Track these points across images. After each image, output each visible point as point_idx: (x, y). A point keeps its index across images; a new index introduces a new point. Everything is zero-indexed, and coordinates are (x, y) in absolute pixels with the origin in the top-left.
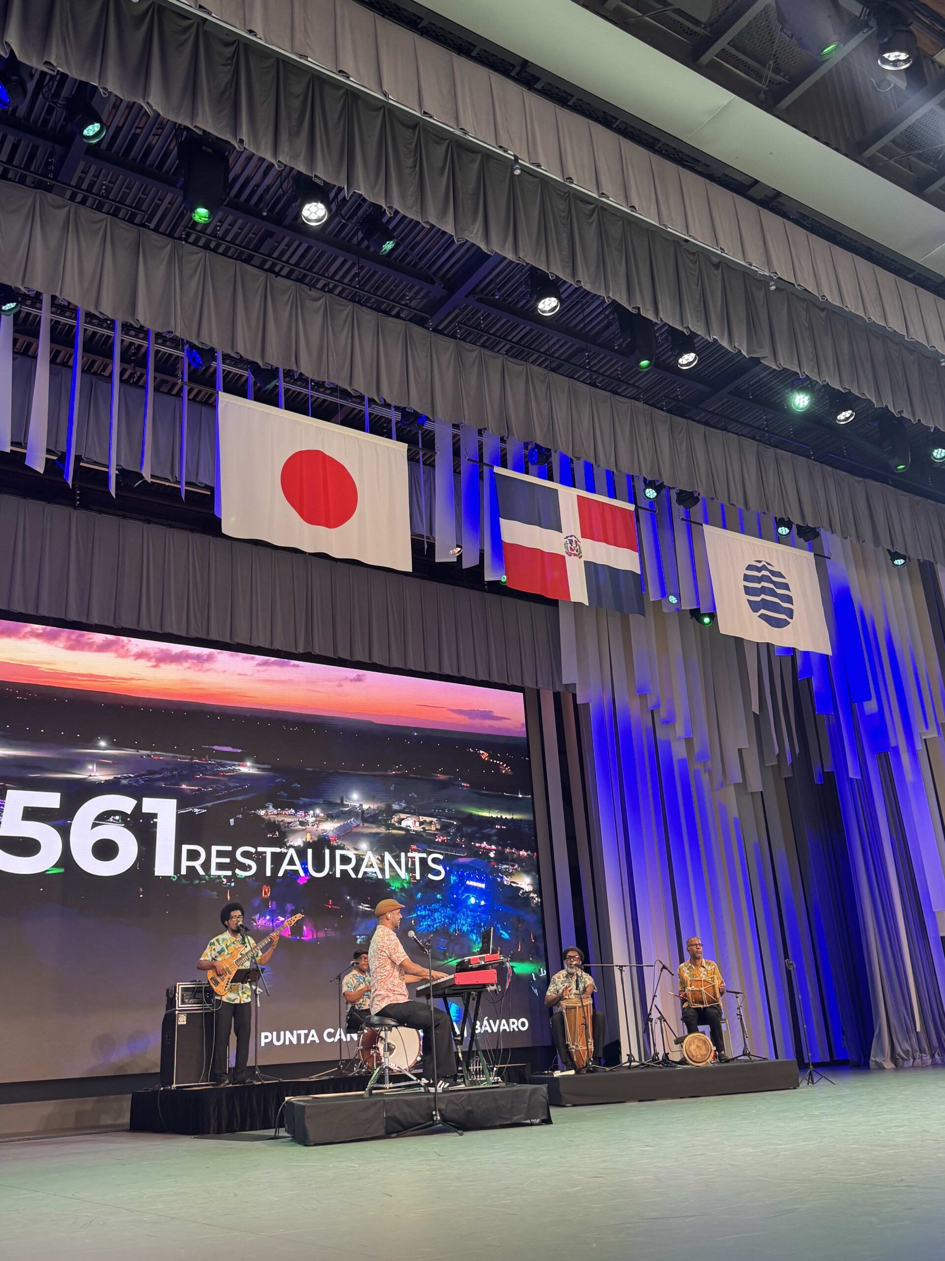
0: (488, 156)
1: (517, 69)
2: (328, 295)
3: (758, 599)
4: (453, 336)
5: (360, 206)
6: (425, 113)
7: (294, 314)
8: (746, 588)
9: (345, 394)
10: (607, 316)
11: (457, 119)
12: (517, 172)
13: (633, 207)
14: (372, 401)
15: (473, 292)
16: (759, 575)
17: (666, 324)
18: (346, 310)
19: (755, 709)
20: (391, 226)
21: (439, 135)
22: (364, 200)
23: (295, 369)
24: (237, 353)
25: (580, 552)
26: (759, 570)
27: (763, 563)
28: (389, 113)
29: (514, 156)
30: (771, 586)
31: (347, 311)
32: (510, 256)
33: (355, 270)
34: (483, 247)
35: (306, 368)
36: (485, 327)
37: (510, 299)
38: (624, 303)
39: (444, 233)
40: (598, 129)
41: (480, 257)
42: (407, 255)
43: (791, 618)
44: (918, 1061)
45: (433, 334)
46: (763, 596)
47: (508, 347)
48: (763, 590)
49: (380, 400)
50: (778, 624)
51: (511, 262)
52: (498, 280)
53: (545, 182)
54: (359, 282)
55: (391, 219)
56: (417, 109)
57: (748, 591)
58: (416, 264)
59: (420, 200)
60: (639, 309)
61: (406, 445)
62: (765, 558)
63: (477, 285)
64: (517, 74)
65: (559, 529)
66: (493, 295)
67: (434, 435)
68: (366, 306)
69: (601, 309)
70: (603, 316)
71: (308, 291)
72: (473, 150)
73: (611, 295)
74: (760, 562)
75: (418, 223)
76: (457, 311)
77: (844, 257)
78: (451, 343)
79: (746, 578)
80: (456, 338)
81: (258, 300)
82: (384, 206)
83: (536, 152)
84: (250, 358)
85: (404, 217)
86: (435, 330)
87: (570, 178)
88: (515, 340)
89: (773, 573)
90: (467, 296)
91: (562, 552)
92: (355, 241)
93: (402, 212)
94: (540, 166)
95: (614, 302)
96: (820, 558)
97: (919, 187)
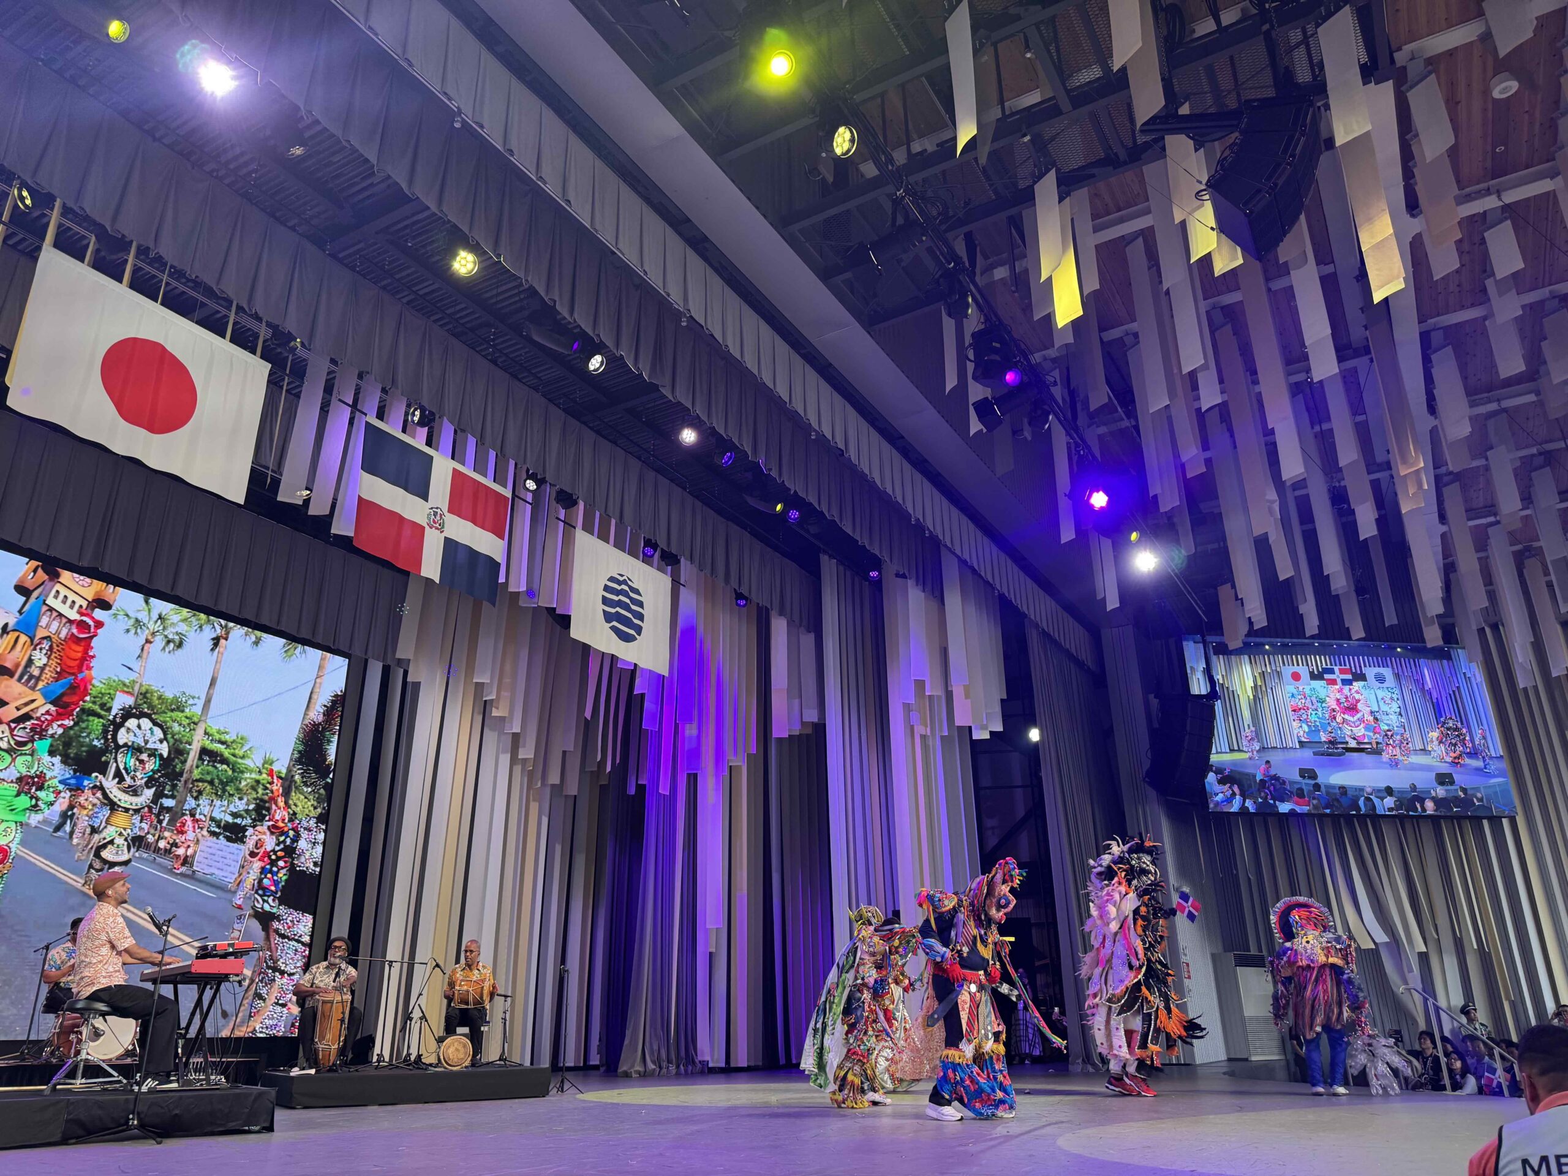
0: (430, 97)
2: (214, 181)
3: (613, 610)
4: (353, 269)
5: (275, 100)
6: (370, 29)
8: (604, 598)
9: (209, 292)
10: (521, 300)
11: (405, 49)
12: (457, 125)
13: (569, 201)
14: (240, 308)
15: (383, 231)
16: (619, 588)
17: (579, 326)
18: (233, 202)
19: (588, 714)
20: (307, 134)
21: (383, 58)
22: (281, 95)
23: (152, 246)
24: (82, 209)
25: (443, 527)
26: (619, 583)
27: (624, 577)
28: (330, 15)
29: (458, 108)
30: (628, 601)
31: (232, 206)
32: (434, 208)
34: (404, 186)
35: (167, 250)
36: (390, 270)
37: (424, 251)
38: (542, 292)
39: (366, 160)
41: (399, 198)
42: (317, 169)
43: (639, 634)
44: (664, 1070)
45: (329, 260)
46: (618, 609)
47: (412, 297)
48: (619, 604)
49: (250, 310)
50: (626, 638)
51: (434, 214)
52: (414, 228)
53: (484, 145)
56: (363, 22)
57: (605, 601)
58: (327, 182)
59: (344, 115)
60: (555, 302)
61: (270, 366)
62: (628, 574)
63: (391, 226)
65: (425, 497)
66: (406, 241)
67: (307, 365)
68: (258, 207)
69: (516, 291)
70: (518, 298)
71: (191, 170)
72: (416, 85)
73: (529, 279)
74: (622, 576)
75: (339, 141)
76: (361, 245)
78: (348, 275)
79: (607, 588)
80: (354, 271)
81: (123, 160)
82: (302, 108)
83: (481, 114)
84: (97, 217)
85: (325, 130)
86: (333, 256)
87: (511, 151)
88: (421, 293)
89: (633, 590)
90: (378, 232)
91: (423, 522)
92: (261, 135)
93: (324, 123)
94: (482, 127)
95: (531, 288)
96: (676, 583)
97: (825, 275)
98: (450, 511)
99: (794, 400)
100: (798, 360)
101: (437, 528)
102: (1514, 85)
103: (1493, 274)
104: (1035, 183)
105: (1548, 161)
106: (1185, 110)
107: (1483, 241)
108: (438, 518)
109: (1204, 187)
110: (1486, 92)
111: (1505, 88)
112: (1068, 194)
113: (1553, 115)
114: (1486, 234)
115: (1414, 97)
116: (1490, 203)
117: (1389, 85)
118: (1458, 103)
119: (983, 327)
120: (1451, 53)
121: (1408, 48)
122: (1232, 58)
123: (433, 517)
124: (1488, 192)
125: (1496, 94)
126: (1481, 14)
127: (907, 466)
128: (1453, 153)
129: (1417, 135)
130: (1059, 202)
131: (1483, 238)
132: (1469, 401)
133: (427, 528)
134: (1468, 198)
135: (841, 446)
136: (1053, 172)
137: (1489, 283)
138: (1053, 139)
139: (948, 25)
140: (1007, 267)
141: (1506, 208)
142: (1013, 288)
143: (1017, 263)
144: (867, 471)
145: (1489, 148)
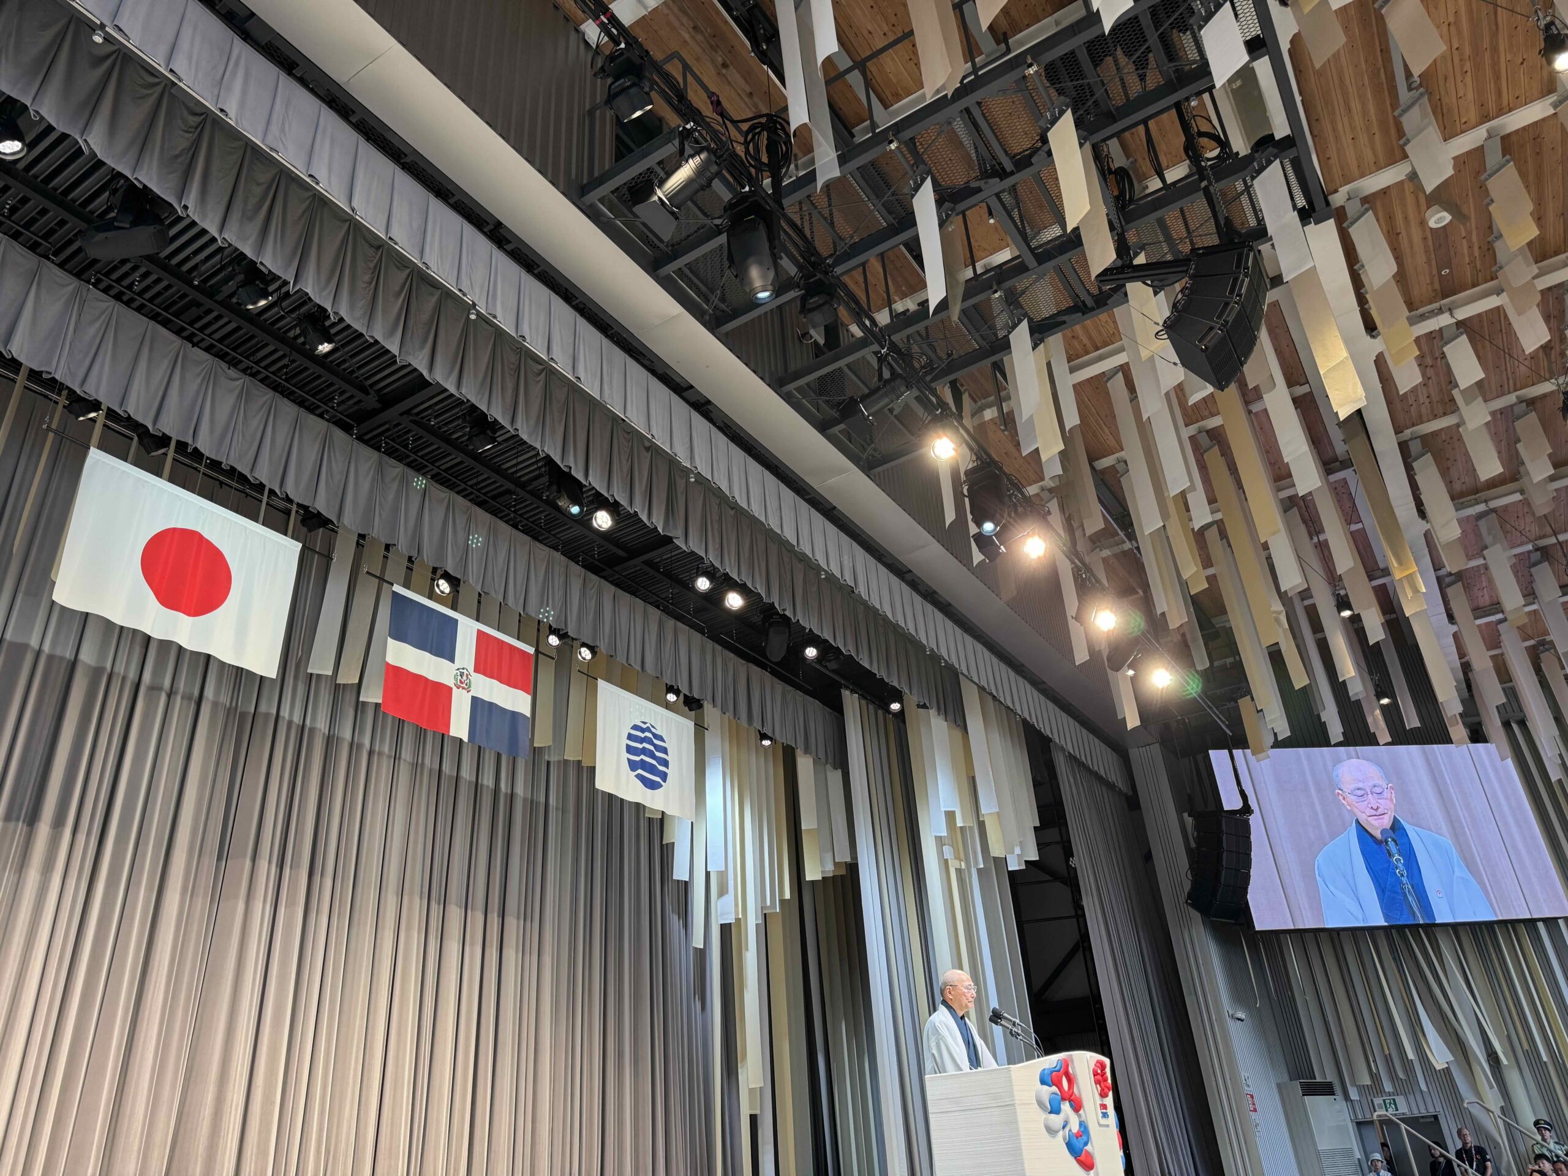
0: (448, 294)
1: (491, 227)
2: (248, 378)
3: (637, 758)
4: (377, 449)
5: (304, 303)
6: (390, 238)
7: (204, 387)
8: (628, 746)
9: (243, 479)
10: (540, 468)
11: (422, 252)
12: (473, 317)
13: (579, 378)
14: (272, 492)
15: (408, 412)
16: (642, 735)
17: (594, 488)
18: (265, 395)
20: (333, 331)
21: (402, 262)
22: (310, 299)
23: (190, 442)
24: (125, 411)
25: (470, 686)
26: (643, 730)
27: (648, 725)
28: (355, 229)
29: (473, 301)
30: (651, 748)
31: (265, 399)
32: (452, 389)
33: (285, 361)
34: (425, 373)
35: (205, 445)
36: (412, 449)
37: (446, 429)
38: (557, 459)
39: (388, 351)
40: (558, 303)
41: (422, 383)
42: (345, 361)
43: (665, 781)
45: (356, 442)
46: (642, 757)
47: (434, 472)
48: (644, 751)
49: (281, 493)
50: (652, 785)
51: (452, 395)
52: (436, 408)
53: (499, 333)
54: (286, 374)
55: (334, 324)
56: (384, 233)
57: (629, 750)
58: (353, 372)
59: (368, 315)
60: (570, 468)
61: (301, 545)
62: (650, 721)
63: (412, 409)
64: (490, 231)
65: (452, 660)
66: (429, 420)
68: (288, 399)
69: (534, 460)
70: (536, 466)
71: (226, 370)
72: (434, 285)
73: (546, 449)
74: (645, 723)
75: (361, 335)
77: (755, 468)
78: (374, 455)
79: (630, 737)
80: (379, 451)
81: (164, 365)
82: (329, 310)
83: (494, 305)
84: (140, 419)
85: (349, 326)
86: (360, 438)
87: (524, 336)
89: (656, 736)
90: (401, 414)
91: (449, 681)
92: (291, 334)
93: (348, 320)
94: (495, 317)
95: (548, 456)
96: (700, 728)
97: (823, 427)
98: (475, 671)
99: (801, 542)
100: (804, 506)
101: (463, 688)
102: (1447, 217)
103: (1457, 386)
104: (1010, 333)
105: (1492, 279)
106: (1140, 260)
107: (1443, 356)
108: (465, 678)
109: (1161, 328)
110: (1423, 223)
111: (1439, 219)
112: (1042, 340)
113: (1490, 239)
114: (1445, 349)
115: (1355, 232)
116: (1444, 320)
117: (1331, 223)
118: (1398, 234)
119: (975, 464)
120: (1385, 191)
121: (1344, 190)
122: (1182, 210)
123: (459, 677)
124: (1440, 311)
125: (1432, 223)
126: (1405, 156)
127: (918, 599)
128: (1401, 278)
129: (1363, 266)
130: (1034, 349)
131: (1443, 353)
132: (1454, 505)
133: (455, 689)
134: (1423, 317)
135: (852, 584)
136: (1025, 321)
137: (1455, 393)
138: (1023, 292)
139: (915, 201)
140: (995, 408)
141: (1460, 324)
142: (1002, 427)
143: (1004, 404)
144: (878, 607)
145: (1435, 272)
